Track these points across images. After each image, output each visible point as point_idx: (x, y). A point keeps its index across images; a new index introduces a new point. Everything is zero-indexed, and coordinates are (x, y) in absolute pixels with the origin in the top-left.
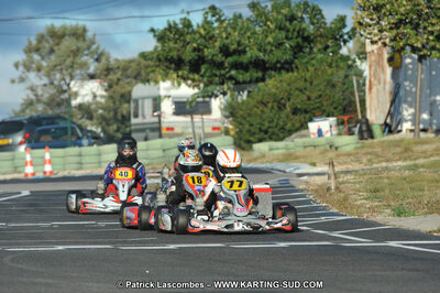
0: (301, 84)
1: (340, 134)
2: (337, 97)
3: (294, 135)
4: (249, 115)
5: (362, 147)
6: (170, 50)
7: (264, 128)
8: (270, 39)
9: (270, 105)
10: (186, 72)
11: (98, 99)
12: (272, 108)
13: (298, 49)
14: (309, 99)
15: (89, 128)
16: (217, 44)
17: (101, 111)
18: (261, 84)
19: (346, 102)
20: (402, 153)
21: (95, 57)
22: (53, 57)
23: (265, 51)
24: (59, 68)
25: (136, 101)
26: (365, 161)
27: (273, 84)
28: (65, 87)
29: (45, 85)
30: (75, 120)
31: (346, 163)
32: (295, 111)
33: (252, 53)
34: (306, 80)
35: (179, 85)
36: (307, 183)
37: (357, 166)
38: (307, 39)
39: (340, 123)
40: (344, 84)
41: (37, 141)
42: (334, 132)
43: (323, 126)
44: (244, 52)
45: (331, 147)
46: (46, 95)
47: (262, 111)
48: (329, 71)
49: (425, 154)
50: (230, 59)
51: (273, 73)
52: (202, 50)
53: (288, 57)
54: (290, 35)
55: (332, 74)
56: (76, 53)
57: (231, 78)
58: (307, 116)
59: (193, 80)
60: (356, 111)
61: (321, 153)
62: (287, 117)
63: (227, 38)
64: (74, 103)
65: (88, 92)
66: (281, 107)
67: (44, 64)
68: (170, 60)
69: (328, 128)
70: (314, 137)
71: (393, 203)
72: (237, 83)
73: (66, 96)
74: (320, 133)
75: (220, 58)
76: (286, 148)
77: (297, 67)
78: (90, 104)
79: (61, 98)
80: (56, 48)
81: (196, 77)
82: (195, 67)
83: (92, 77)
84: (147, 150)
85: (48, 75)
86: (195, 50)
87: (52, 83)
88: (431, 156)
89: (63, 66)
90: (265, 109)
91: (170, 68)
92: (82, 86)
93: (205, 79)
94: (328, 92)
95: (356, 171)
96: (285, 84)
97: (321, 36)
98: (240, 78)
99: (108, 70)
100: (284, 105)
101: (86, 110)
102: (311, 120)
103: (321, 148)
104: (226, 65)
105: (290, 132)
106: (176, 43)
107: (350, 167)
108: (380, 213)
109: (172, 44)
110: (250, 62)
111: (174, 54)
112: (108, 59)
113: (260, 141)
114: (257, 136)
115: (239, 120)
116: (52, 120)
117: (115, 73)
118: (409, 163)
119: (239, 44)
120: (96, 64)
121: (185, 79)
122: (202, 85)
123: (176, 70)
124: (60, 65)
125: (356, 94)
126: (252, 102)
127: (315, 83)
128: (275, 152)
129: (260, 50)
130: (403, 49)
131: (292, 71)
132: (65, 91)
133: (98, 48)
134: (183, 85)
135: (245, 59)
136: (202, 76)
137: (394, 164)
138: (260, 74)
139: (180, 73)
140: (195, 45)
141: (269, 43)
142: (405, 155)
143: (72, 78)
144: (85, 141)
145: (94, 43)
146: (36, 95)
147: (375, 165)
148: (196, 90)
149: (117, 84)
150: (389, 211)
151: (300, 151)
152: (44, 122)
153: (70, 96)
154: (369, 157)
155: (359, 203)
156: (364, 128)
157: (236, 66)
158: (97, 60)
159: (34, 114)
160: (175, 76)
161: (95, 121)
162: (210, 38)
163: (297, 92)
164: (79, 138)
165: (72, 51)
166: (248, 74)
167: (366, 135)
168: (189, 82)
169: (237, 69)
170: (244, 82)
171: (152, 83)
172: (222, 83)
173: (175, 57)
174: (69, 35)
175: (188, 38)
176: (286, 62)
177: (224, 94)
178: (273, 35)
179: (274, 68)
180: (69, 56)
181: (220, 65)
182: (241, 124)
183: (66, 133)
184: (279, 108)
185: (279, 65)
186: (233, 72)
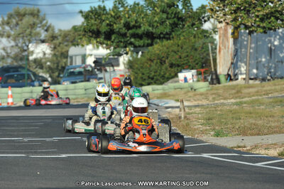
0: (175, 48)
1: (198, 81)
2: (198, 56)
3: (170, 81)
4: (142, 68)
5: (212, 89)
6: (92, 25)
7: (151, 76)
8: (156, 19)
9: (155, 61)
10: (102, 39)
11: (47, 56)
12: (157, 63)
13: (174, 25)
14: (180, 58)
15: (41, 74)
16: (122, 21)
17: (48, 63)
18: (150, 48)
19: (204, 60)
20: (235, 93)
21: (45, 28)
22: (18, 28)
23: (153, 26)
24: (21, 35)
25: (71, 57)
26: (211, 98)
27: (158, 48)
28: (25, 48)
29: (12, 46)
30: (31, 69)
31: (198, 100)
32: (172, 65)
33: (145, 28)
34: (178, 46)
35: (98, 47)
36: (169, 113)
37: (205, 102)
38: (181, 19)
39: (199, 74)
40: (203, 48)
41: (6, 82)
42: (195, 80)
43: (188, 75)
44: (140, 27)
45: (192, 89)
46: (13, 53)
47: (150, 65)
48: (193, 40)
49: (249, 95)
50: (130, 31)
51: (158, 41)
52: (113, 25)
53: (168, 30)
54: (170, 16)
55: (195, 42)
56: (33, 26)
57: (131, 44)
58: (179, 69)
59: (107, 45)
60: (210, 66)
61: (185, 93)
62: (166, 69)
63: (129, 18)
64: (31, 58)
65: (40, 51)
66: (162, 62)
67: (12, 33)
68: (92, 32)
69: (191, 77)
70: (182, 83)
71: (217, 128)
72: (135, 47)
73: (26, 53)
74: (186, 80)
75: (124, 30)
76: (163, 90)
77: (173, 37)
78: (41, 59)
79: (23, 55)
80: (20, 23)
81: (109, 42)
82: (108, 36)
83: (43, 41)
84: (75, 89)
85: (15, 40)
86: (108, 25)
87: (17, 45)
88: (253, 96)
89: (25, 35)
90: (152, 64)
91: (91, 37)
92: (36, 47)
93: (115, 44)
94: (192, 53)
95: (203, 105)
96: (165, 48)
97: (190, 17)
98: (137, 43)
99: (53, 37)
100: (165, 61)
101: (39, 63)
102: (181, 72)
103: (186, 90)
104: (128, 35)
105: (168, 79)
106: (96, 20)
107: (200, 103)
108: (207, 134)
109: (93, 21)
110: (144, 33)
111: (95, 28)
112: (53, 30)
113: (149, 84)
114: (147, 81)
115: (136, 71)
116: (16, 69)
117: (58, 39)
118: (238, 100)
119: (136, 22)
120: (46, 33)
121: (102, 44)
122: (112, 48)
123: (96, 38)
124: (22, 33)
125: (211, 55)
126: (144, 59)
127: (185, 47)
128: (156, 92)
129: (150, 26)
130: (239, 27)
131: (170, 39)
132: (26, 50)
133: (47, 23)
134: (100, 47)
135: (140, 31)
136: (112, 42)
137: (229, 101)
138: (149, 41)
139: (98, 40)
140: (108, 22)
141: (156, 21)
142: (236, 95)
143: (30, 42)
144: (36, 83)
145: (44, 20)
146: (7, 53)
147: (216, 102)
148: (108, 51)
149: (59, 46)
150: (212, 133)
151: (172, 92)
152: (12, 70)
153: (28, 53)
154: (214, 96)
155: (196, 127)
156: (214, 77)
157: (134, 36)
158: (47, 30)
159: (5, 65)
160: (95, 42)
161: (45, 70)
162: (118, 18)
163: (173, 53)
164: (33, 81)
165: (30, 25)
166: (142, 41)
167: (215, 82)
168: (104, 46)
169: (135, 38)
170: (140, 46)
171: (80, 46)
172: (126, 47)
173: (95, 30)
174: (29, 14)
175: (103, 17)
176: (167, 34)
177: (127, 54)
178: (159, 16)
179: (159, 38)
180: (28, 28)
181: (124, 35)
182: (136, 73)
183: (24, 78)
184: (161, 63)
185: (162, 36)
186: (132, 40)
